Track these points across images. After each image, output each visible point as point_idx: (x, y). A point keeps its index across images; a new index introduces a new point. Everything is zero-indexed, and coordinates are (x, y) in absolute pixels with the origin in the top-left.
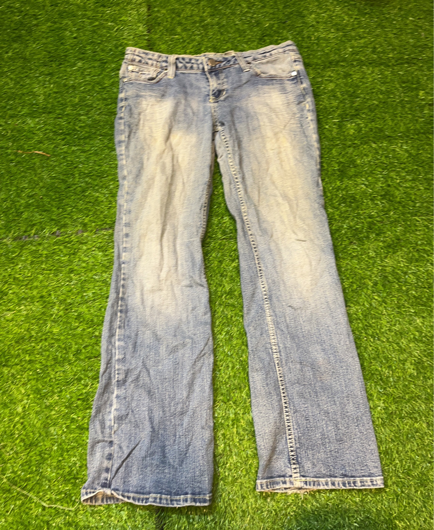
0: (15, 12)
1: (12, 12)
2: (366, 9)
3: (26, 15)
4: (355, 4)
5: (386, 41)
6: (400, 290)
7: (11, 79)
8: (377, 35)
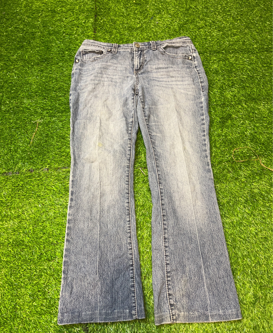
0: (20, 31)
1: (18, 31)
2: (238, 17)
3: (26, 32)
4: (231, 14)
5: (251, 37)
6: (264, 206)
7: (15, 74)
8: (246, 34)
